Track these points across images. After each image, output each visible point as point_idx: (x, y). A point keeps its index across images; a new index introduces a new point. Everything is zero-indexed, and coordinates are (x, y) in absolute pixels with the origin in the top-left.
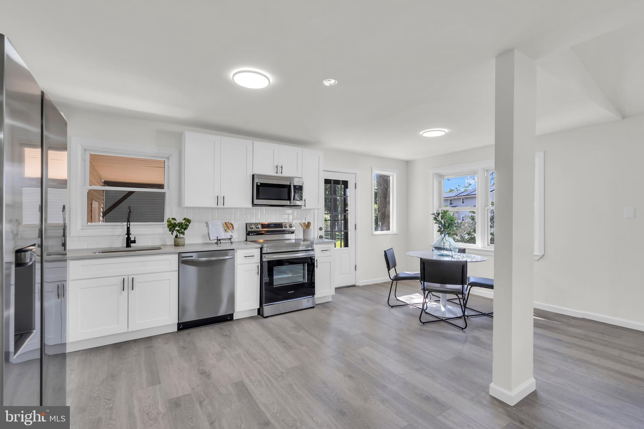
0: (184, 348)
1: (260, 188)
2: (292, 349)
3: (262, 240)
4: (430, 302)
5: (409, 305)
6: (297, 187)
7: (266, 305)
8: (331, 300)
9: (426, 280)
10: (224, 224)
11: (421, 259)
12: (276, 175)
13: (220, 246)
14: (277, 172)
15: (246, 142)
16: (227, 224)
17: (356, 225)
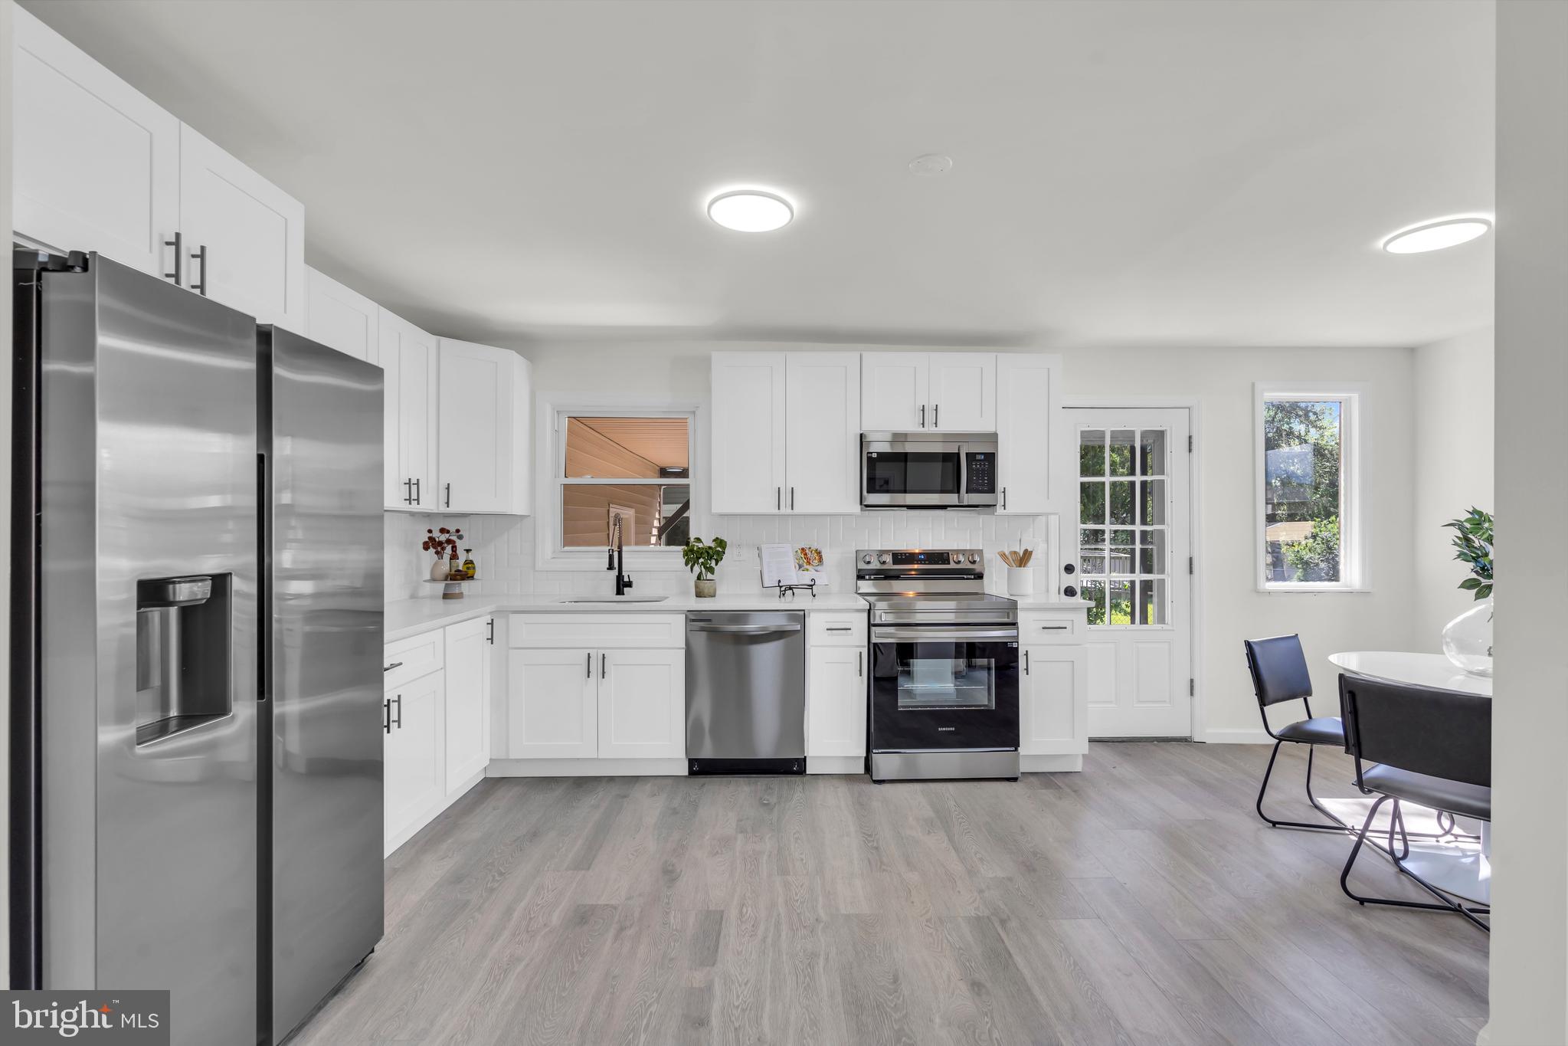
0: (675, 812)
1: (879, 465)
2: (884, 870)
3: (911, 593)
4: (1449, 838)
5: (1348, 829)
6: (979, 457)
7: (880, 751)
8: (1079, 769)
9: (1364, 753)
10: (799, 552)
11: (1341, 676)
12: (921, 429)
13: (790, 602)
14: (923, 424)
15: (845, 358)
16: (807, 551)
17: (1191, 559)
